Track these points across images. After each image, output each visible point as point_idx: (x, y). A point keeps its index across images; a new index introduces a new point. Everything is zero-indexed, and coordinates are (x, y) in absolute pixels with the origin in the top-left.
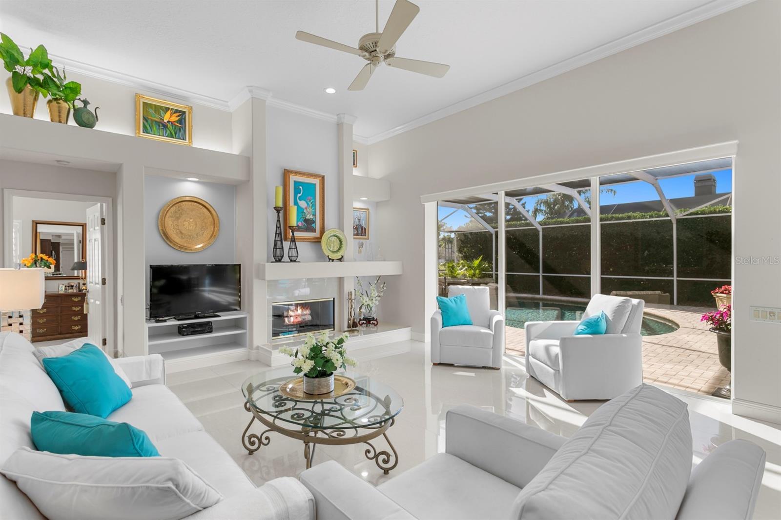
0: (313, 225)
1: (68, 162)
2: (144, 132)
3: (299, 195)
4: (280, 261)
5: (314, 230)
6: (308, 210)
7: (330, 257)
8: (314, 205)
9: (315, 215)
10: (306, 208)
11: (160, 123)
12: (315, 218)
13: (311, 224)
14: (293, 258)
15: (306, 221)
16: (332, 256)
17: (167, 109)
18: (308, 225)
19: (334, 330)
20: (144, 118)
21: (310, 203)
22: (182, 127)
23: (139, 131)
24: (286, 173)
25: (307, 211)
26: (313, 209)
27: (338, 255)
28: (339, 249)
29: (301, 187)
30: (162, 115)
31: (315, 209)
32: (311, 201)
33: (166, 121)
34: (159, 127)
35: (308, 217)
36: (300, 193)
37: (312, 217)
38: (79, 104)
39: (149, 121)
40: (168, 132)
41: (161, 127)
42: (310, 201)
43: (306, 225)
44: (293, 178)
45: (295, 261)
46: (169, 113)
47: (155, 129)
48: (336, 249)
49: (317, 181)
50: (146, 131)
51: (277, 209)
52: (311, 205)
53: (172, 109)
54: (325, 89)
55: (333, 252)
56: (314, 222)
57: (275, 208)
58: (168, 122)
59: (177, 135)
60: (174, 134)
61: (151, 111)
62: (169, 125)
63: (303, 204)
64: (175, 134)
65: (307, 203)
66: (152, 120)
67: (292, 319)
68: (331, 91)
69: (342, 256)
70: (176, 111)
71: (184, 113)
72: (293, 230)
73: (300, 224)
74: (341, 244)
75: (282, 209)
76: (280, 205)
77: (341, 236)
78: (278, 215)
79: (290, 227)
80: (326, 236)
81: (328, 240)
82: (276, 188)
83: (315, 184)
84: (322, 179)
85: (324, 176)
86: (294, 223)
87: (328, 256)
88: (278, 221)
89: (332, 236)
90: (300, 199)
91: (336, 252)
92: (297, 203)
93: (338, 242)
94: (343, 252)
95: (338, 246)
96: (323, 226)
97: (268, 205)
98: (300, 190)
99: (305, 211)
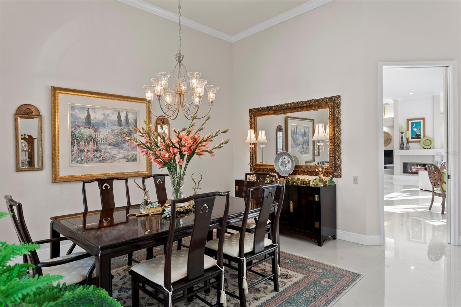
0: (420, 136)
3: (413, 127)
4: (402, 149)
5: (420, 138)
8: (420, 129)
9: (420, 133)
10: (417, 131)
13: (419, 136)
15: (417, 135)
16: (425, 147)
18: (418, 137)
24: (408, 120)
28: (430, 144)
29: (414, 124)
31: (421, 131)
35: (418, 134)
36: (414, 126)
37: (419, 134)
44: (410, 122)
45: (408, 149)
49: (422, 121)
51: (402, 133)
52: (419, 129)
56: (420, 135)
57: (401, 133)
63: (415, 130)
65: (417, 129)
72: (408, 139)
73: (414, 136)
74: (431, 143)
75: (403, 133)
76: (402, 132)
77: (430, 140)
78: (402, 135)
79: (406, 138)
80: (422, 139)
81: (425, 142)
82: (401, 127)
83: (420, 122)
84: (424, 119)
85: (425, 118)
86: (408, 137)
87: (423, 147)
88: (402, 137)
89: (426, 140)
90: (414, 128)
91: (428, 146)
92: (413, 129)
93: (430, 142)
94: (432, 146)
95: (430, 143)
96: (424, 136)
97: (399, 132)
98: (414, 125)
99: (416, 132)
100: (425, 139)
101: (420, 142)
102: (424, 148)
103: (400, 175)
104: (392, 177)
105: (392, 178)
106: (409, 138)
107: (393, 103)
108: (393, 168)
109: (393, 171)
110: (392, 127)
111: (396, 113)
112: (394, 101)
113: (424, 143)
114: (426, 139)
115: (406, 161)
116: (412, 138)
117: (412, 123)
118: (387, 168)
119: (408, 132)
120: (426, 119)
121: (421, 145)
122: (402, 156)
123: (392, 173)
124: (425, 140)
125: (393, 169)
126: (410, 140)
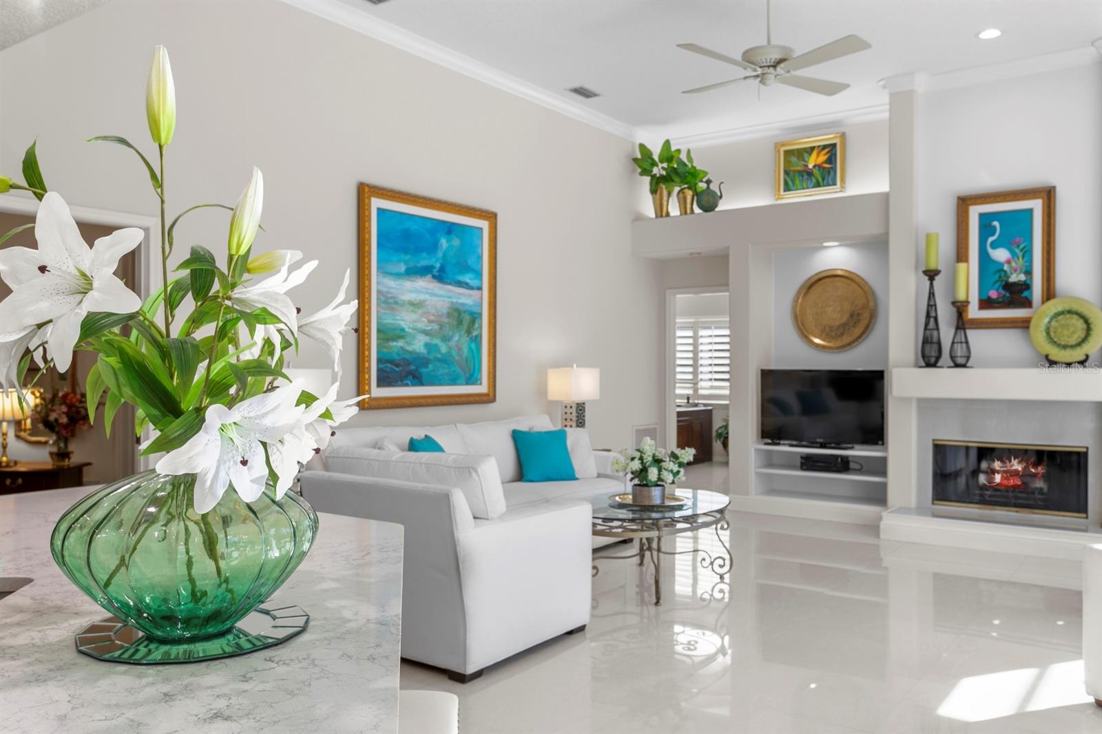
0: (1026, 294)
1: (699, 254)
2: (785, 191)
3: (991, 239)
4: (934, 365)
5: (1027, 303)
6: (1013, 264)
7: (1051, 357)
8: (1028, 252)
9: (1029, 273)
10: (1008, 262)
11: (803, 171)
12: (1031, 279)
13: (1021, 291)
14: (960, 361)
15: (1008, 286)
16: (1056, 354)
17: (813, 149)
18: (1016, 294)
19: (1087, 518)
20: (786, 173)
21: (1017, 251)
22: (831, 168)
23: (779, 190)
24: (964, 202)
25: (1011, 267)
26: (1025, 262)
27: (1078, 354)
28: (1084, 340)
29: (996, 223)
30: (807, 159)
31: (1031, 261)
32: (1021, 247)
33: (811, 166)
34: (803, 176)
35: (1014, 278)
36: (993, 235)
37: (1022, 277)
38: (702, 186)
39: (791, 174)
40: (814, 180)
41: (806, 177)
42: (1018, 246)
43: (1008, 295)
44: (975, 212)
45: (964, 366)
46: (814, 154)
47: (797, 182)
48: (1073, 341)
49: (1037, 205)
50: (787, 189)
51: (931, 275)
52: (1020, 254)
53: (819, 146)
54: (977, 35)
55: (1065, 347)
56: (1026, 286)
57: (926, 272)
58: (814, 166)
59: (825, 181)
60: (820, 180)
61: (794, 159)
62: (816, 172)
63: (1001, 255)
64: (823, 179)
66: (794, 171)
67: (998, 478)
68: (990, 34)
69: (1087, 357)
70: (825, 147)
71: (834, 146)
72: (960, 308)
73: (993, 294)
74: (1089, 329)
75: (937, 272)
76: (933, 266)
77: (1086, 312)
78: (931, 284)
79: (954, 303)
80: (1041, 313)
81: (1053, 323)
82: (928, 236)
83: (1031, 211)
84: (1048, 195)
85: (1054, 187)
86: (961, 296)
87: (1047, 357)
88: (932, 295)
89: (1062, 313)
90: (995, 245)
91: (1072, 347)
92: (988, 255)
93: (1080, 324)
94: (1091, 348)
95: (1080, 334)
96: (1049, 294)
97: (917, 268)
98: (995, 227)
99: (1006, 267)
100: (1054, 306)
101: (1024, 324)
102: (1052, 363)
103: (920, 511)
104: (880, 519)
105: (873, 528)
106: (967, 302)
107: (886, 115)
108: (879, 467)
109: (883, 487)
110: (878, 245)
111: (900, 170)
112: (892, 95)
113: (1048, 333)
114: (1060, 309)
115: (952, 434)
116: (986, 303)
117: (985, 220)
118: (852, 465)
119: (962, 266)
120: (1058, 191)
121: (1030, 341)
122: (928, 406)
123: (878, 496)
124: (1054, 311)
125: (883, 472)
126: (974, 312)
